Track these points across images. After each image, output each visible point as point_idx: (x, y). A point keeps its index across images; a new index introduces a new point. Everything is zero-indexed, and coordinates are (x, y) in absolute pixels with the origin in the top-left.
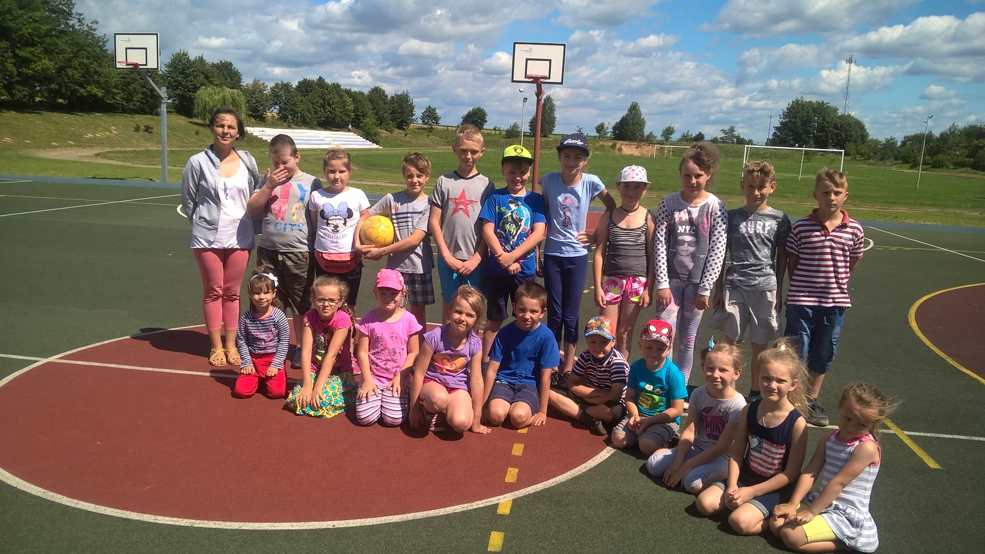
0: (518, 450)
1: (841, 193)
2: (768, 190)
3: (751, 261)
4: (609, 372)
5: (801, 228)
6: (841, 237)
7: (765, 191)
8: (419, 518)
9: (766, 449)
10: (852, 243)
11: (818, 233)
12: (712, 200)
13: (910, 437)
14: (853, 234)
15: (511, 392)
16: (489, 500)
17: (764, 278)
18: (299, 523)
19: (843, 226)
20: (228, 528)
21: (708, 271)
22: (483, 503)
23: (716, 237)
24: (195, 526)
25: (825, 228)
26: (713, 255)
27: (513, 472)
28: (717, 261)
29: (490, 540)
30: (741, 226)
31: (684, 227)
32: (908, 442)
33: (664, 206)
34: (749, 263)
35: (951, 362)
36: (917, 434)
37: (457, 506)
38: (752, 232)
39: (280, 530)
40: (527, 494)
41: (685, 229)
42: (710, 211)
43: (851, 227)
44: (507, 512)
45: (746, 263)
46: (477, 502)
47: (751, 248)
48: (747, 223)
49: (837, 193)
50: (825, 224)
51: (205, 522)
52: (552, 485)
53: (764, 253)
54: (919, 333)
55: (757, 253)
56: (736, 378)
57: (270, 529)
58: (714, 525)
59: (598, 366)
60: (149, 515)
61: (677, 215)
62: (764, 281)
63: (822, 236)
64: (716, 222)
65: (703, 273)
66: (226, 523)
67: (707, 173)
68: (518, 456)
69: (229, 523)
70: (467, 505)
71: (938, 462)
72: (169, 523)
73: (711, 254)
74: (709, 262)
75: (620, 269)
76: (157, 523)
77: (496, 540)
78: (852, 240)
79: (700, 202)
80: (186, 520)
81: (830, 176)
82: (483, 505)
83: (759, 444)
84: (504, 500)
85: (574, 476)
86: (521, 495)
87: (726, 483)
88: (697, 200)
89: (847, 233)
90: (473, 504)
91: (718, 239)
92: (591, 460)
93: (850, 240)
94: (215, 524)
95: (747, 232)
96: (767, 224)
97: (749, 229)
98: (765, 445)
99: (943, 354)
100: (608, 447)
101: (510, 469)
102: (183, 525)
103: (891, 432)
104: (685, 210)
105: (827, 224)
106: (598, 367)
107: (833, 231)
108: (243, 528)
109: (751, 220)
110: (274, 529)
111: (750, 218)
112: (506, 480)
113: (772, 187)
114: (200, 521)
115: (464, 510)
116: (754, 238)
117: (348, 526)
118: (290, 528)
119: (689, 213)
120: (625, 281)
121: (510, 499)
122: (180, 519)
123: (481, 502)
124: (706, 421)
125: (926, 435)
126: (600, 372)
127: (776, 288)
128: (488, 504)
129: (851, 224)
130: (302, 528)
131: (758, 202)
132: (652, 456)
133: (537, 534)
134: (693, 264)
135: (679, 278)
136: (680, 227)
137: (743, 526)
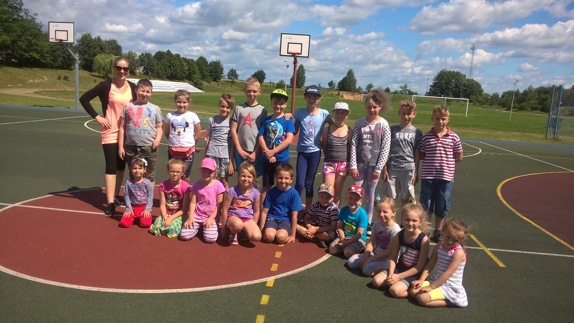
0: (278, 255)
1: (446, 119)
2: (412, 116)
3: (400, 154)
4: (329, 214)
5: (426, 137)
6: (446, 141)
7: (410, 116)
8: (224, 288)
9: (410, 253)
10: (453, 144)
11: (434, 140)
12: (383, 122)
13: (491, 251)
14: (453, 139)
15: (276, 224)
16: (262, 279)
17: (407, 164)
18: (158, 290)
19: (447, 135)
20: (119, 292)
21: (381, 160)
22: (258, 281)
23: (385, 141)
24: (101, 291)
25: (437, 137)
26: (384, 151)
27: (275, 266)
28: (385, 154)
29: (262, 299)
30: (397, 134)
31: (366, 135)
32: (490, 254)
33: (356, 124)
34: (399, 155)
35: (518, 214)
36: (495, 250)
37: (244, 282)
38: (402, 138)
39: (148, 293)
40: (283, 276)
41: (367, 136)
42: (382, 127)
43: (452, 136)
44: (271, 285)
45: (398, 155)
46: (255, 281)
47: (401, 146)
48: (400, 133)
49: (444, 119)
50: (438, 135)
51: (107, 289)
52: (296, 272)
53: (408, 150)
54: (502, 199)
55: (404, 149)
56: (394, 215)
57: (142, 293)
58: (381, 293)
60: (75, 285)
61: (363, 129)
62: (407, 165)
63: (436, 141)
64: (385, 133)
65: (378, 160)
66: (118, 290)
67: (380, 106)
68: (278, 258)
69: (120, 289)
70: (249, 282)
71: (504, 264)
72: (87, 289)
73: (382, 150)
74: (381, 154)
75: (334, 158)
76: (80, 289)
77: (265, 299)
78: (453, 142)
79: (376, 122)
80: (96, 288)
81: (440, 110)
82: (258, 282)
83: (406, 250)
84: (270, 280)
85: (308, 268)
86: (279, 277)
87: (388, 271)
88: (374, 121)
89: (449, 139)
90: (253, 281)
91: (386, 142)
92: (317, 260)
93: (451, 142)
94: (112, 290)
95: (399, 138)
96: (411, 134)
97: (401, 136)
98: (409, 251)
99: (514, 209)
100: (327, 254)
101: (273, 264)
102: (94, 290)
103: (481, 248)
104: (368, 126)
105: (439, 135)
106: (323, 211)
107: (442, 138)
108: (128, 292)
109: (402, 132)
110: (145, 293)
111: (402, 131)
112: (271, 270)
113: (415, 115)
114: (103, 289)
115: (248, 284)
116: (403, 141)
117: (185, 291)
118: (153, 292)
119: (370, 128)
120: (336, 164)
121: (273, 279)
122: (92, 288)
123: (258, 280)
124: (380, 239)
125: (499, 250)
126: (324, 214)
127: (415, 169)
128: (261, 281)
129: (451, 134)
130: (160, 293)
131: (407, 122)
132: (351, 258)
133: (287, 296)
134: (371, 155)
135: (364, 163)
136: (364, 135)
137: (397, 293)
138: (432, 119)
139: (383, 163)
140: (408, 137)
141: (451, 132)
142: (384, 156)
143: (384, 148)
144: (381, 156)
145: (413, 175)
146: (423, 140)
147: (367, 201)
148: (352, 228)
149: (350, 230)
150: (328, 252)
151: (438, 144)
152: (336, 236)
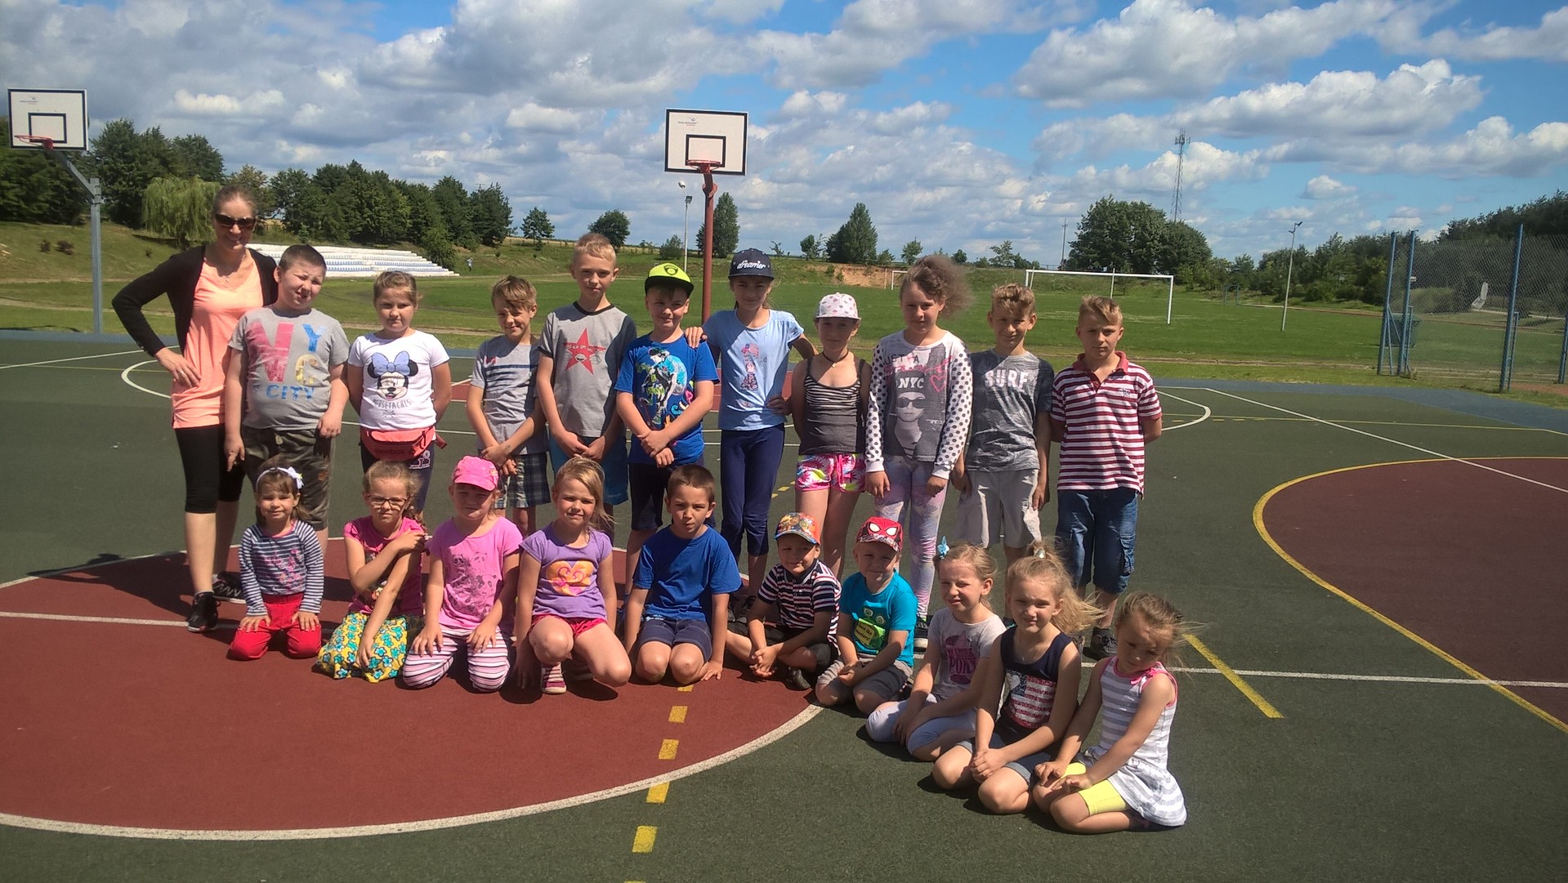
0: (678, 714)
1: (1113, 331)
2: (1026, 325)
3: (998, 427)
4: (811, 595)
5: (1065, 381)
6: (1117, 390)
7: (1021, 326)
8: (530, 813)
9: (1030, 689)
10: (1135, 396)
11: (1086, 386)
12: (950, 343)
13: (1243, 677)
14: (1134, 383)
15: (669, 631)
16: (634, 784)
17: (1018, 453)
18: (346, 828)
19: (1119, 373)
20: (237, 839)
21: (948, 443)
22: (625, 789)
23: (957, 394)
24: (185, 838)
25: (1095, 378)
26: (954, 419)
27: (670, 745)
28: (960, 428)
29: (636, 837)
30: (987, 374)
31: (907, 379)
32: (1240, 684)
33: (878, 352)
34: (996, 430)
35: (1309, 576)
36: (1253, 673)
37: (587, 795)
38: (1001, 385)
39: (318, 839)
40: (692, 773)
41: (910, 382)
42: (947, 356)
43: (1131, 374)
44: (661, 798)
45: (992, 430)
46: (616, 788)
47: (999, 408)
48: (995, 372)
49: (1108, 332)
50: (1095, 373)
51: (201, 832)
52: (729, 760)
53: (1019, 416)
54: (1266, 537)
55: (1008, 415)
56: (986, 592)
57: (302, 838)
58: (957, 804)
59: (794, 586)
60: (111, 827)
61: (897, 364)
62: (1018, 456)
63: (1092, 389)
64: (956, 372)
65: (940, 446)
66: (233, 833)
67: (940, 303)
68: (678, 723)
69: (238, 832)
70: (601, 792)
71: (1278, 709)
72: (145, 836)
73: (951, 419)
74: (948, 429)
75: (825, 443)
76: (124, 837)
77: (645, 838)
78: (1136, 392)
79: (930, 344)
80: (170, 831)
81: (1097, 309)
82: (625, 792)
83: (1022, 683)
84: (657, 784)
85: (761, 746)
86: (682, 776)
87: (974, 741)
88: (926, 340)
89: (1126, 382)
90: (610, 791)
91: (960, 396)
92: (786, 724)
93: (1132, 392)
94: (216, 834)
95: (995, 385)
96: (1023, 374)
97: (998, 381)
98: (1029, 684)
99: (1299, 564)
100: (811, 705)
101: (666, 741)
102: (166, 838)
103: (1216, 671)
104: (910, 355)
105: (1098, 372)
106: (794, 588)
107: (1106, 381)
108: (260, 838)
109: (1001, 369)
110: (309, 837)
111: (1000, 365)
112: (660, 757)
113: (1031, 322)
114: (192, 832)
115: (597, 799)
116: (1006, 393)
117: (422, 829)
118: (333, 835)
119: (916, 359)
120: (832, 461)
121: (665, 781)
122: (160, 830)
123: (623, 787)
124: (951, 658)
125: (1264, 674)
126: (799, 594)
127: (1037, 465)
128: (633, 790)
129: (1130, 370)
130: (351, 835)
131: (1012, 342)
132: (874, 713)
133: (705, 826)
134: (921, 433)
135: (904, 454)
136: (902, 380)
137: (998, 799)
138: (1079, 333)
139: (952, 451)
140: (1018, 380)
141: (1130, 364)
142: (955, 434)
143: (954, 413)
144: (947, 435)
145: (1034, 482)
146: (1057, 389)
147: (915, 558)
148: (876, 632)
149: (871, 637)
150: (812, 699)
151: (1097, 398)
152: (834, 655)
